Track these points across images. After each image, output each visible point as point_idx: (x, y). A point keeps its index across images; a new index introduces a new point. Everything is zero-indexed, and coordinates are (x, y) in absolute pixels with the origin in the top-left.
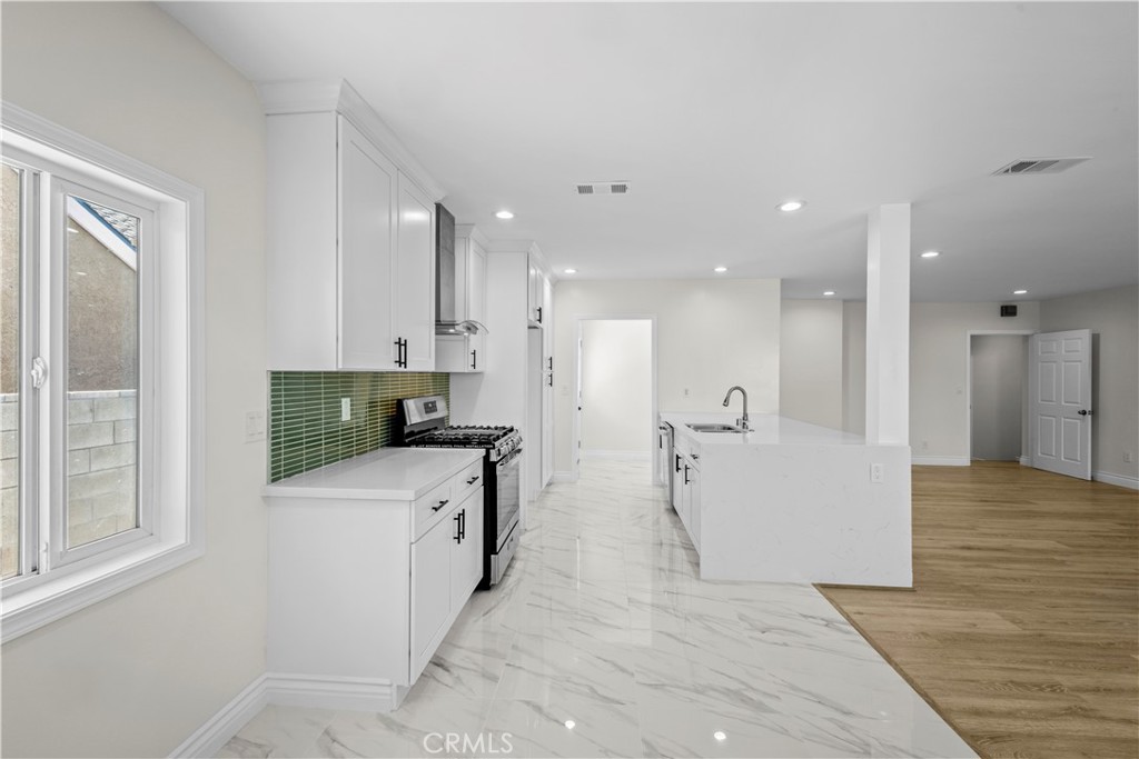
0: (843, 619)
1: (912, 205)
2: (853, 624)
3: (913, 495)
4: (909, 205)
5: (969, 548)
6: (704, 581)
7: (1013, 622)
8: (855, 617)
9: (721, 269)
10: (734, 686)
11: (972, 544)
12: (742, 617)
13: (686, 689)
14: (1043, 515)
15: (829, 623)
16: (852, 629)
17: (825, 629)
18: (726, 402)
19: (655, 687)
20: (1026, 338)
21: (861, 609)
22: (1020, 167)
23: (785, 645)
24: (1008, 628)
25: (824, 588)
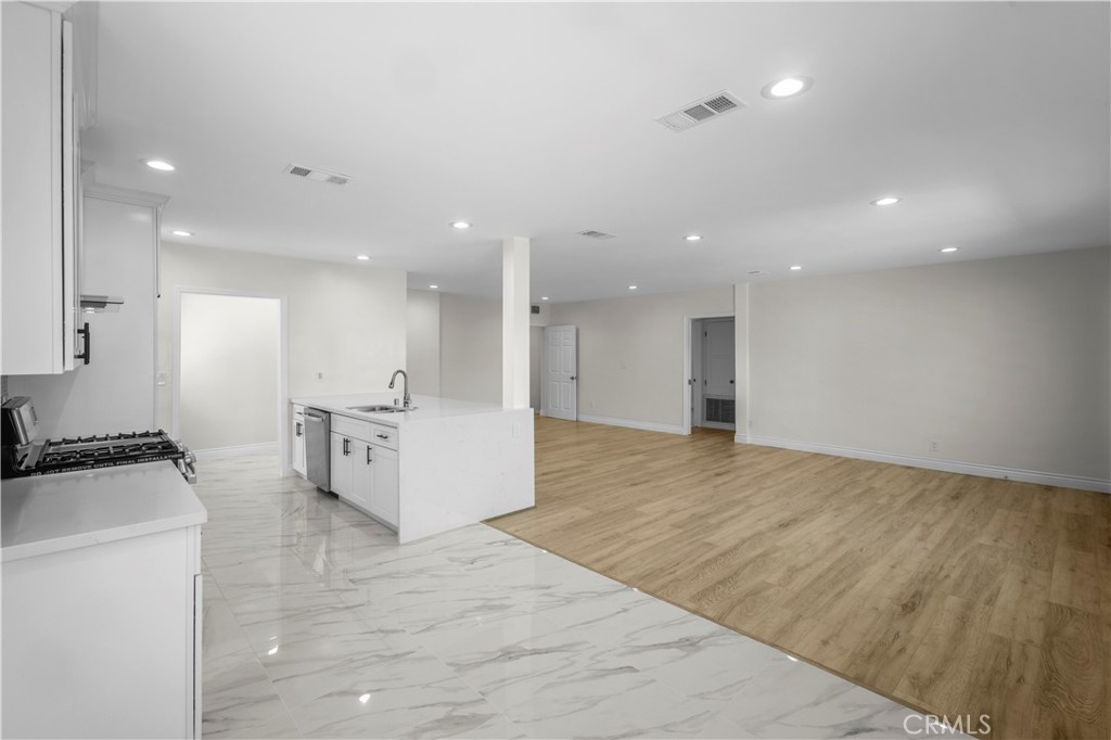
0: (511, 537)
1: (531, 240)
2: (519, 538)
3: (536, 443)
4: (528, 241)
5: (546, 474)
6: (405, 544)
7: (587, 509)
8: (517, 533)
9: (363, 258)
10: (479, 603)
11: (546, 471)
12: (452, 560)
13: (451, 620)
14: (567, 445)
15: (506, 543)
16: (520, 541)
17: (506, 547)
18: (392, 385)
19: (428, 629)
20: (543, 328)
21: (517, 528)
22: (590, 233)
23: (491, 566)
24: (587, 513)
25: (488, 521)
